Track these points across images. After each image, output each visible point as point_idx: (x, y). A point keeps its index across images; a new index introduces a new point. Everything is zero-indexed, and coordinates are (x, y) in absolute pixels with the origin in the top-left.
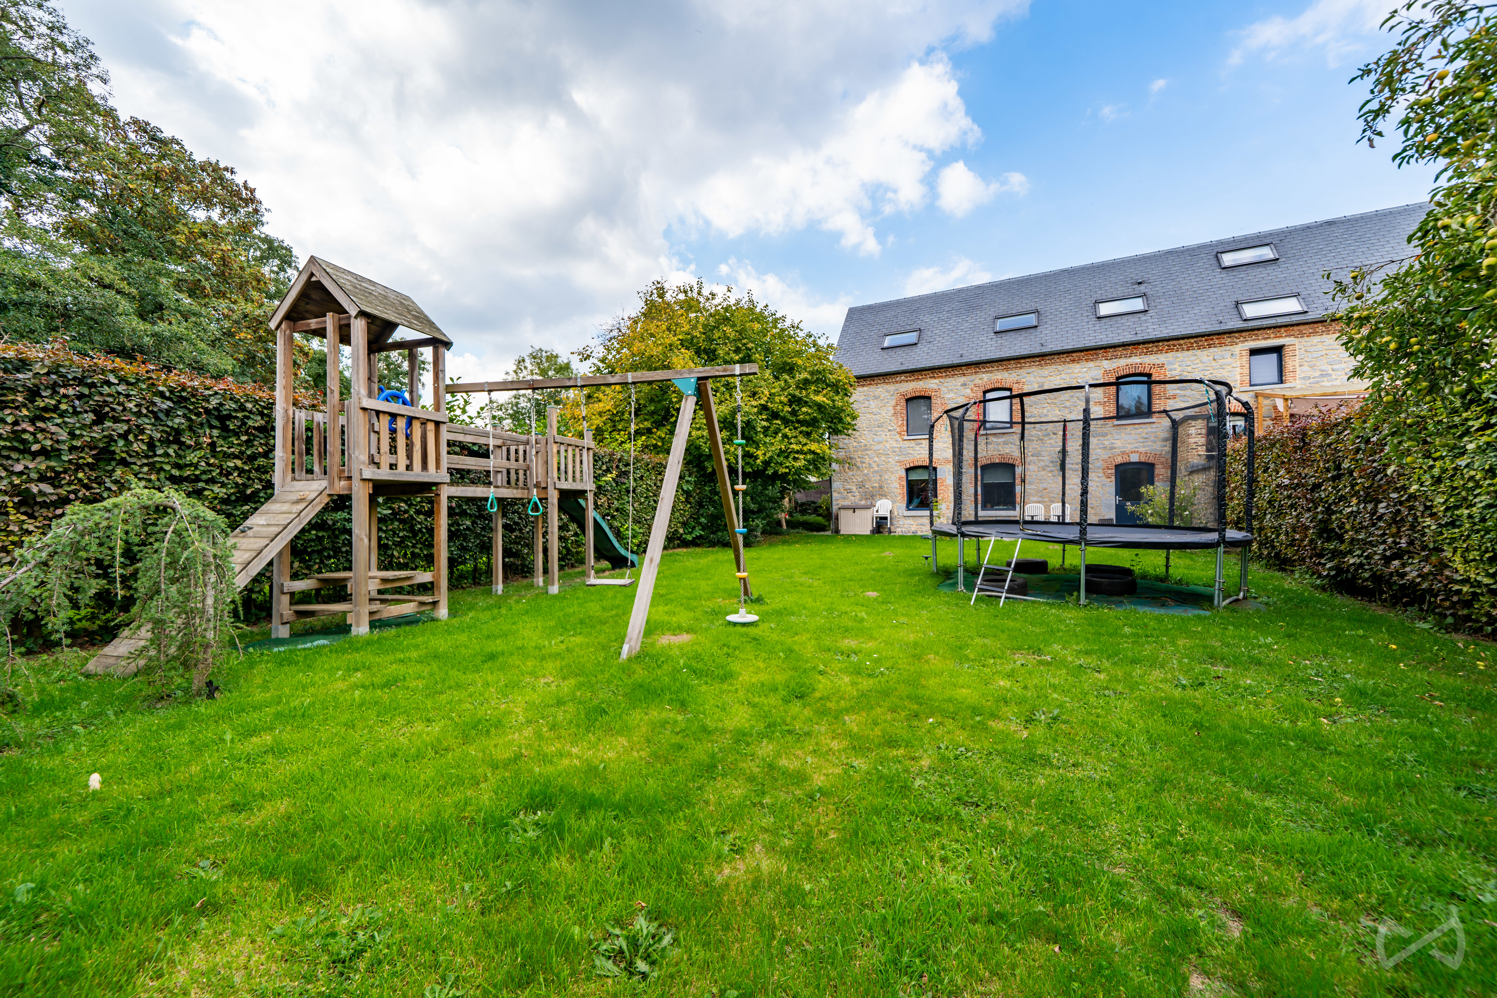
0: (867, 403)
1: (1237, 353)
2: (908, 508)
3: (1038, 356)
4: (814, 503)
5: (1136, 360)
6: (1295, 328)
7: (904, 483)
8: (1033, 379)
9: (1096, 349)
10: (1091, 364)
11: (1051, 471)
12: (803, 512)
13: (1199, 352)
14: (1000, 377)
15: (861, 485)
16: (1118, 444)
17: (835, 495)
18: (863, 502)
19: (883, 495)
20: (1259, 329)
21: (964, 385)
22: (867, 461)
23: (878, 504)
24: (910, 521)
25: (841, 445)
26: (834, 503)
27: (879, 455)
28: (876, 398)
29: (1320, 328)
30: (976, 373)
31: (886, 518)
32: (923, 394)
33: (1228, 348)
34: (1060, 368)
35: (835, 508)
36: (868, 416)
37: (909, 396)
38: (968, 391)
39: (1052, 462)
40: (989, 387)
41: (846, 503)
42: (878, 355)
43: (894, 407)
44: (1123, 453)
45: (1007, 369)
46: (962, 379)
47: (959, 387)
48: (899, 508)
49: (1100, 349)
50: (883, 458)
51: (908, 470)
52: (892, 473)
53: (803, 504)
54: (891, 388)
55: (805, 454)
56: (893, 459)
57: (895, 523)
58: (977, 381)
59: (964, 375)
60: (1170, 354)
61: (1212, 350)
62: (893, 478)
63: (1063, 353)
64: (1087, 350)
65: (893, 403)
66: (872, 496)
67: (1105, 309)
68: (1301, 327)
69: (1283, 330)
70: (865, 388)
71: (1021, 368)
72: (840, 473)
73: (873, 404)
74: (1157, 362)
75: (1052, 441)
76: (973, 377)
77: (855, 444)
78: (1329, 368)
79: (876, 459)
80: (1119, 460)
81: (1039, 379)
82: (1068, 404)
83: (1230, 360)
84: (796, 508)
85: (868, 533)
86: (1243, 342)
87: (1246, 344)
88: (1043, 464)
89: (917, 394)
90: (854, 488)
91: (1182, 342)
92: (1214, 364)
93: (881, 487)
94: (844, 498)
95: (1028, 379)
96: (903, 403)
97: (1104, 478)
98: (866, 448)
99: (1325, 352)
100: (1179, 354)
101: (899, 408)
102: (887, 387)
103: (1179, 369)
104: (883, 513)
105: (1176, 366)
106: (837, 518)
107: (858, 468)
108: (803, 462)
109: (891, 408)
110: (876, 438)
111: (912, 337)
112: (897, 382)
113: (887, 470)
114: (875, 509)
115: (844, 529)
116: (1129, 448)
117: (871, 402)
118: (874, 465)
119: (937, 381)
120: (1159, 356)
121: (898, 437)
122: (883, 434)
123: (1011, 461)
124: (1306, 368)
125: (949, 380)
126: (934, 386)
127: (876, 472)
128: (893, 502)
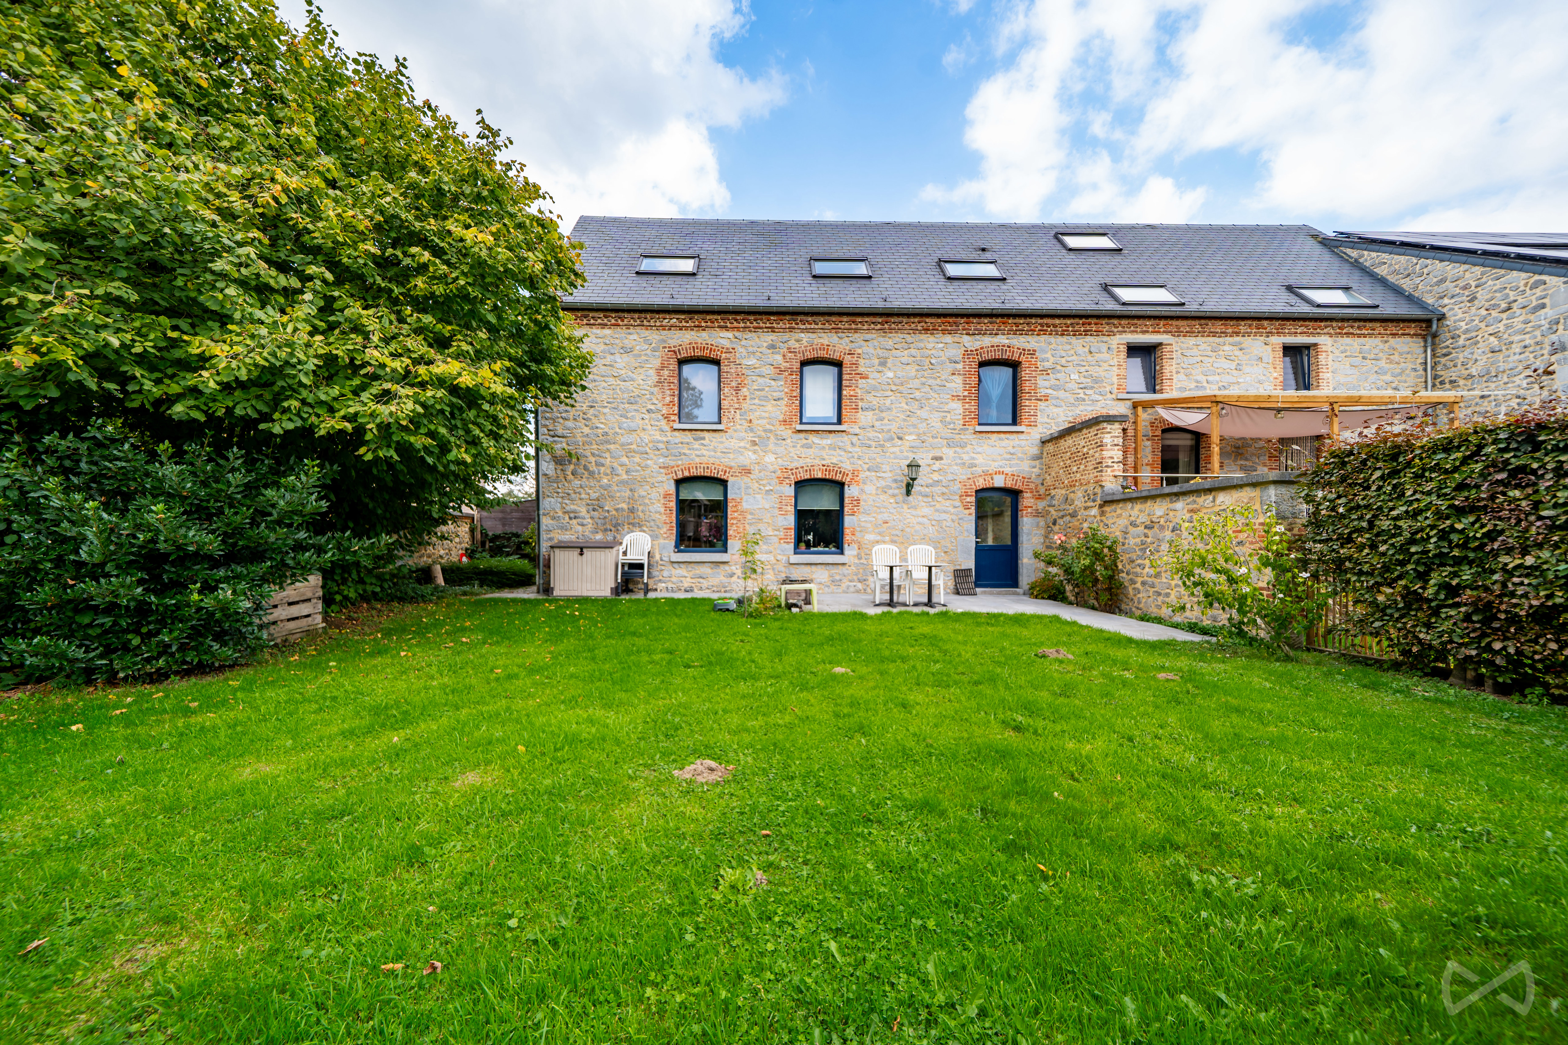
0: (609, 359)
1: (1114, 346)
2: (678, 548)
3: (881, 315)
4: (517, 535)
5: (1002, 340)
6: (1174, 322)
7: (673, 504)
8: (871, 351)
9: (957, 315)
10: (948, 338)
11: (894, 496)
12: (496, 551)
13: (1073, 340)
14: (826, 342)
15: (595, 506)
16: (980, 460)
17: (545, 521)
18: (599, 537)
19: (635, 525)
20: (1139, 317)
21: (772, 347)
22: (608, 462)
23: (627, 540)
24: (681, 571)
25: (560, 432)
26: (544, 536)
27: (629, 453)
28: (627, 351)
29: (1197, 326)
30: (791, 329)
31: (640, 566)
32: (706, 353)
33: (1105, 338)
34: (909, 338)
35: (544, 546)
36: (612, 381)
37: (684, 355)
38: (779, 358)
39: (895, 481)
40: (809, 355)
41: (567, 537)
42: (632, 281)
43: (659, 371)
44: (986, 473)
45: (837, 330)
46: (770, 338)
47: (764, 350)
48: (664, 547)
49: (962, 316)
50: (637, 459)
51: (679, 482)
52: (653, 486)
53: (496, 537)
54: (654, 336)
55: (423, 385)
56: (654, 462)
57: (655, 573)
58: (792, 344)
59: (773, 330)
60: (1043, 338)
61: (1088, 338)
62: (654, 495)
63: (915, 315)
64: (945, 315)
65: (657, 363)
66: (616, 525)
67: (953, 270)
68: (1180, 323)
69: (1162, 322)
70: (607, 331)
71: (856, 330)
72: (557, 480)
73: (621, 361)
74: (1028, 346)
75: (896, 449)
76: (787, 336)
77: (586, 430)
78: (1203, 379)
79: (625, 460)
80: (981, 484)
81: (880, 352)
82: (917, 394)
83: (1105, 356)
84: (483, 544)
85: (607, 593)
86: (1121, 332)
87: (1124, 336)
88: (883, 483)
89: (698, 353)
90: (583, 511)
91: (1057, 321)
92: (1089, 358)
93: (632, 510)
94: (563, 528)
95: (865, 349)
96: (674, 365)
97: (961, 509)
98: (606, 439)
99: (1199, 359)
100: (1052, 339)
101: (666, 372)
102: (646, 333)
103: (1052, 360)
104: (634, 557)
105: (1049, 355)
106: (548, 566)
107: (592, 474)
108: (410, 405)
109: (652, 372)
110: (626, 423)
111: (687, 265)
112: (663, 327)
113: (644, 480)
114: (622, 549)
115: (562, 587)
116: (993, 466)
117: (617, 357)
118: (620, 470)
119: (729, 334)
120: (1029, 338)
121: (663, 422)
122: (638, 416)
123: (839, 477)
124: (1182, 376)
125: (749, 335)
126: (726, 343)
127: (623, 483)
128: (654, 537)
